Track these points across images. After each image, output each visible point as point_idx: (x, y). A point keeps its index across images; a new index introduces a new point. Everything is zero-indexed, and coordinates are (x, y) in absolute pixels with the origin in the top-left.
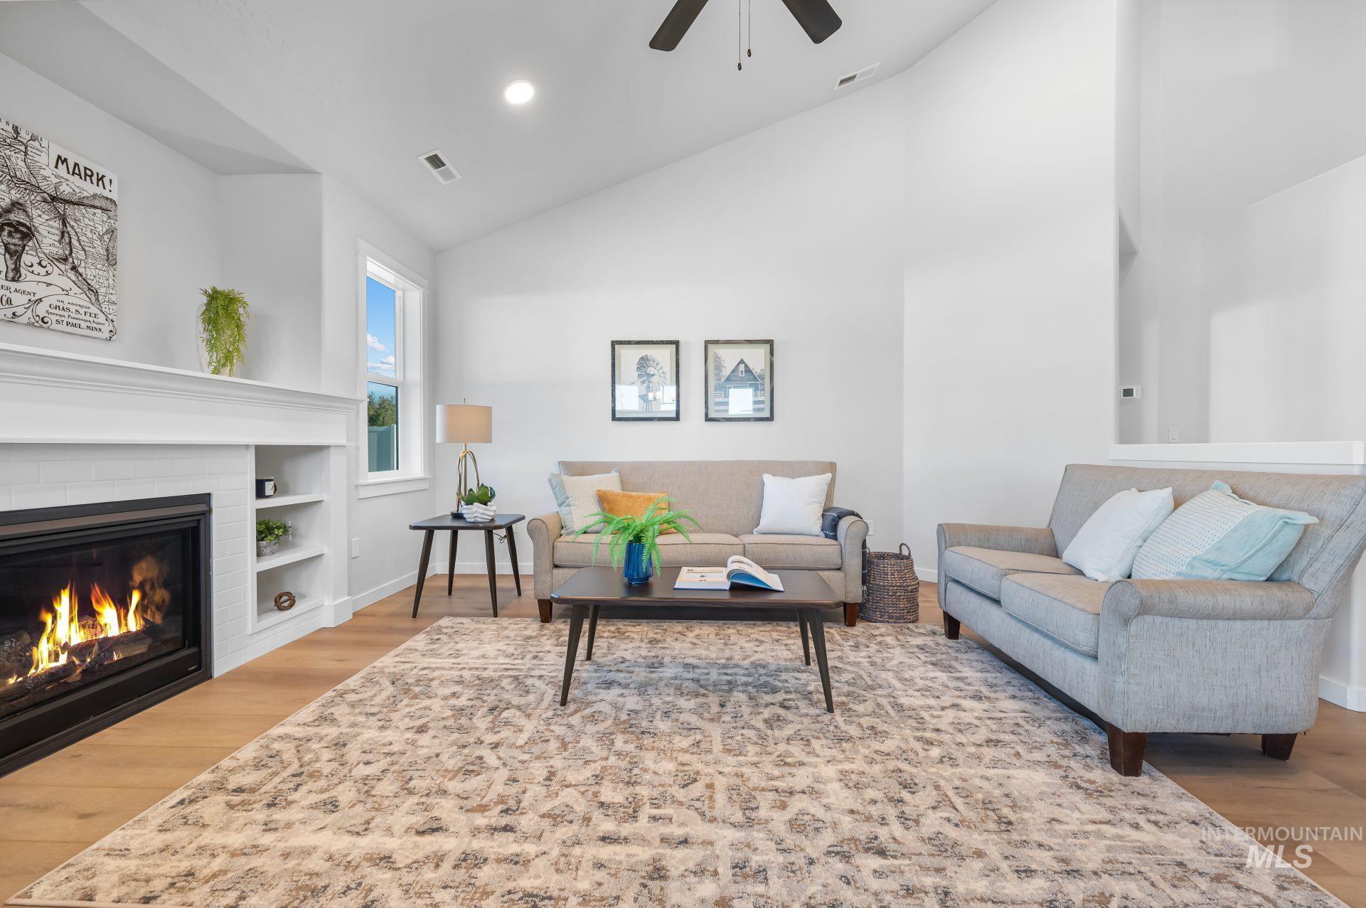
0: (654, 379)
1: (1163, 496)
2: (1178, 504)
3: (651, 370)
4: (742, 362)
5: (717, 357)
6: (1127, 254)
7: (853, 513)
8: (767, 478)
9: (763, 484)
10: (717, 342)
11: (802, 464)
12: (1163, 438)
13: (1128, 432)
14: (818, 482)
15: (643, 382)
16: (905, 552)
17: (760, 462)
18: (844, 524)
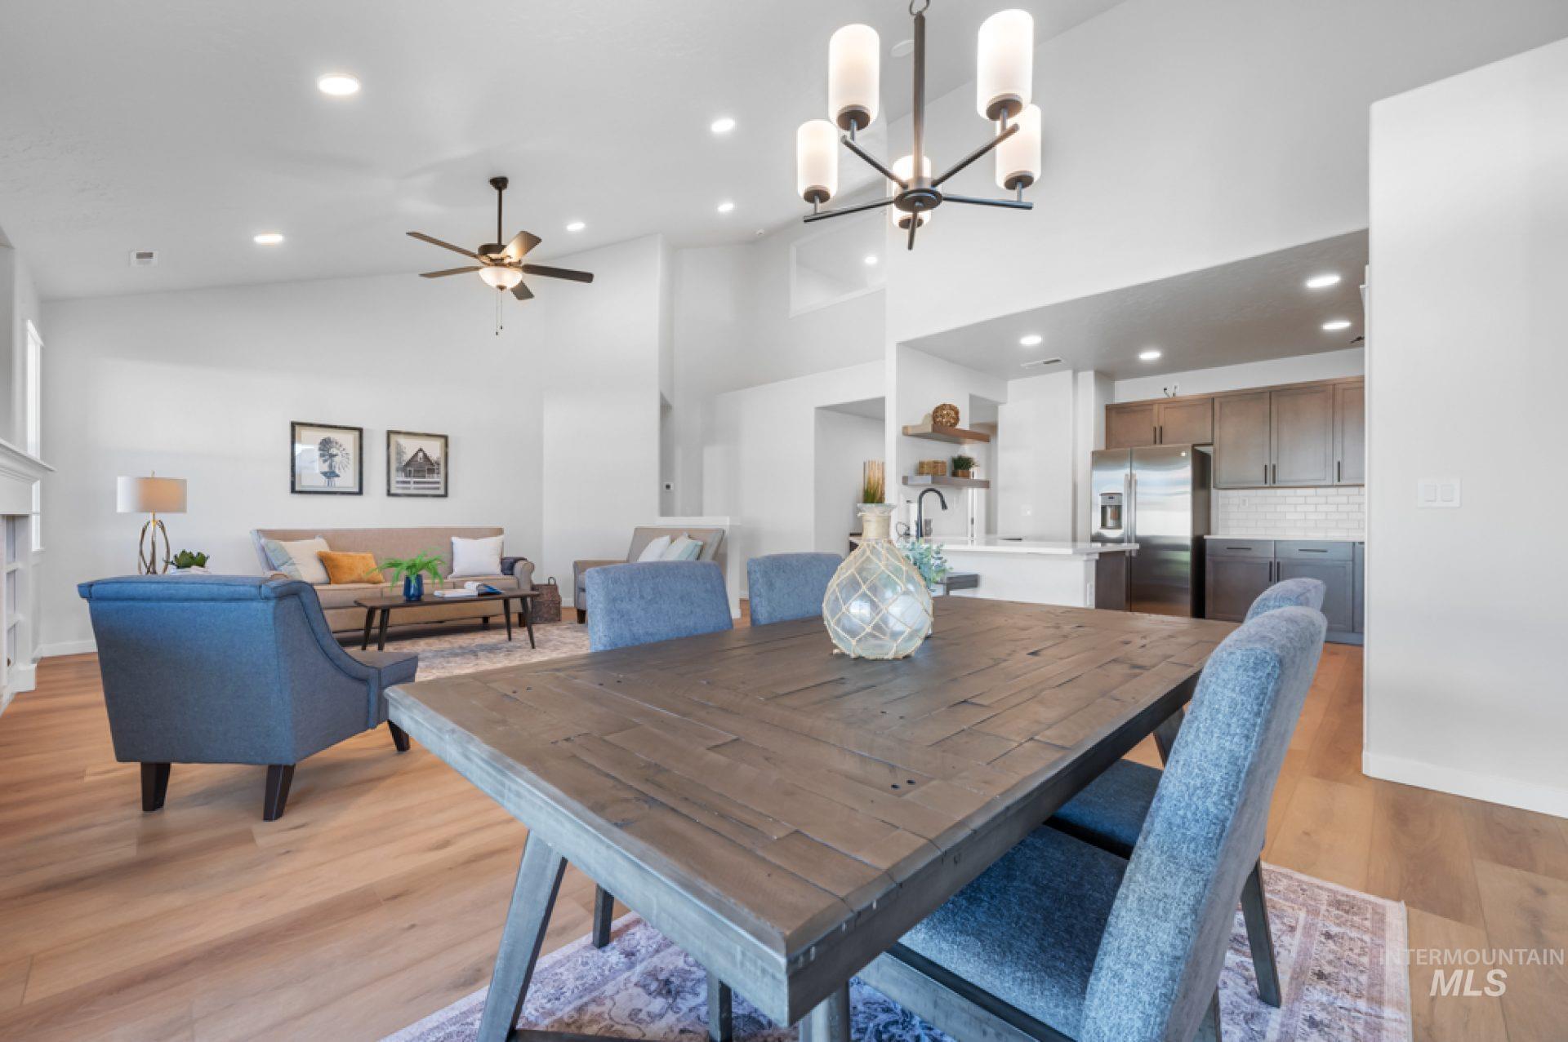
0: (336, 459)
1: (667, 539)
2: (672, 541)
3: (334, 451)
4: (421, 450)
5: (398, 445)
6: (665, 408)
7: (523, 559)
8: (455, 539)
9: (452, 544)
10: (398, 433)
11: (479, 529)
12: (684, 514)
13: (666, 510)
14: (493, 542)
15: (325, 461)
16: (552, 582)
17: (446, 529)
18: (518, 566)
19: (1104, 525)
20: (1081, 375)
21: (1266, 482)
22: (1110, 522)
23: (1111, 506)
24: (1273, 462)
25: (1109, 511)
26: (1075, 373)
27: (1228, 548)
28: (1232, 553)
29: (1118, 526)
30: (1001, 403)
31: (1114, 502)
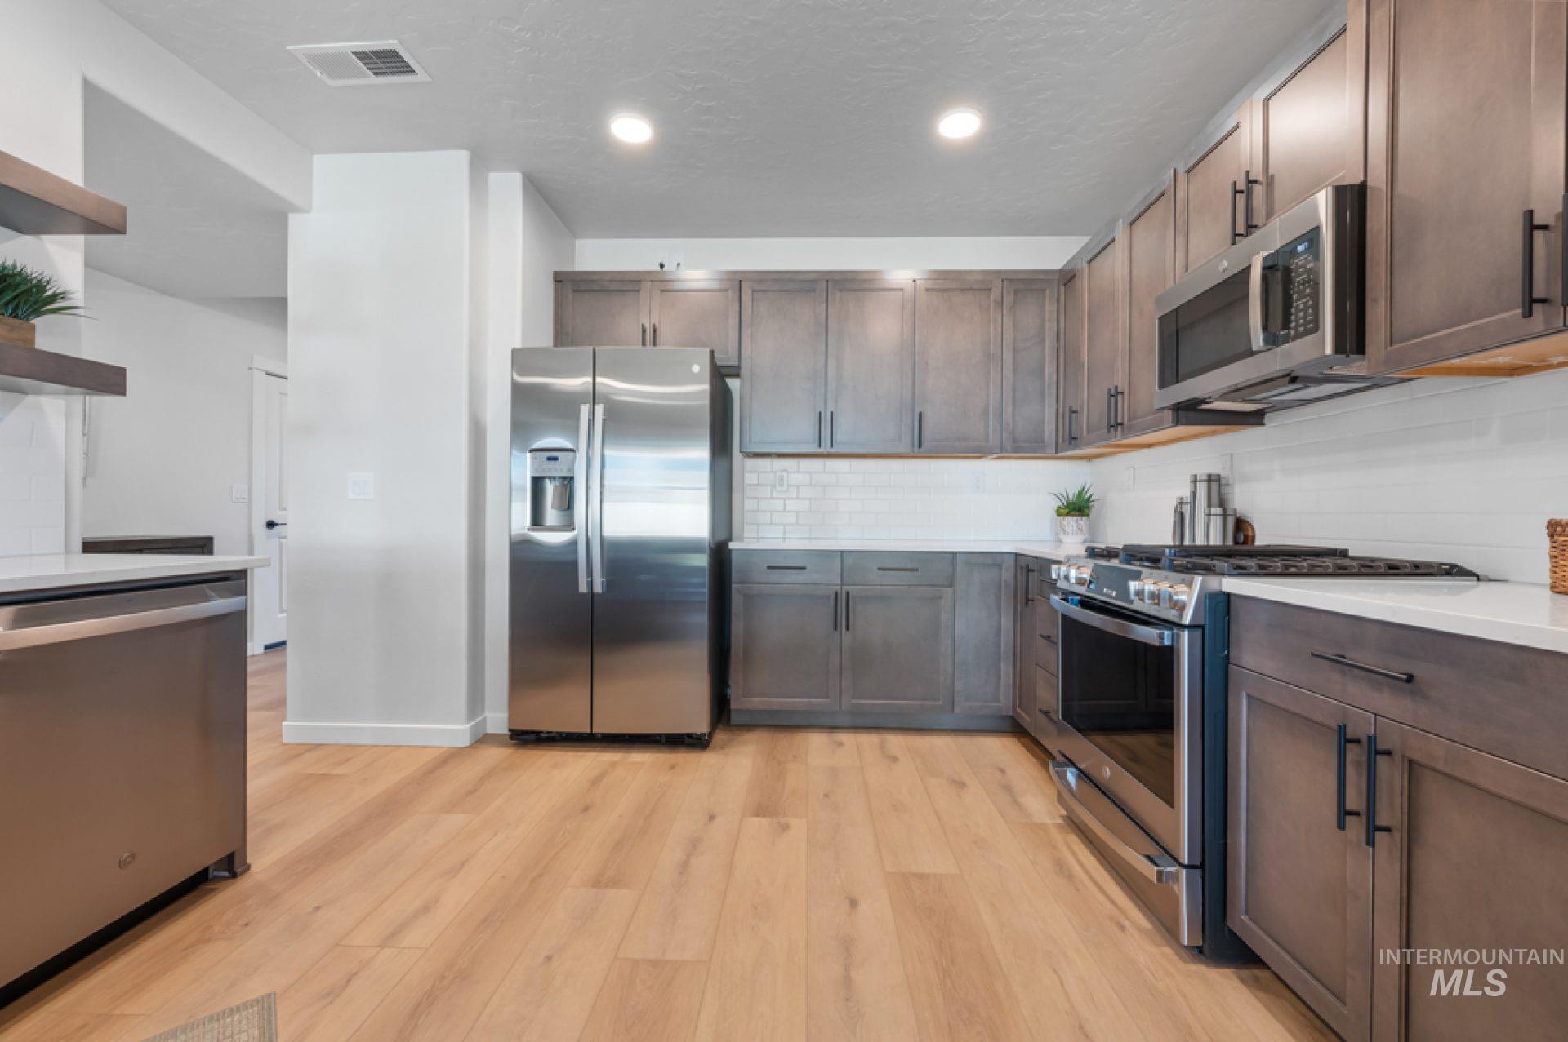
19: (537, 521)
20: (495, 178)
21: (820, 446)
22: (551, 516)
23: (552, 478)
24: (830, 408)
25: (550, 489)
26: (480, 165)
27: (769, 568)
28: (775, 576)
29: (569, 526)
30: (297, 210)
31: (559, 470)
